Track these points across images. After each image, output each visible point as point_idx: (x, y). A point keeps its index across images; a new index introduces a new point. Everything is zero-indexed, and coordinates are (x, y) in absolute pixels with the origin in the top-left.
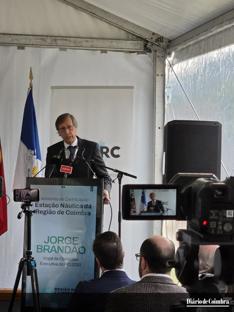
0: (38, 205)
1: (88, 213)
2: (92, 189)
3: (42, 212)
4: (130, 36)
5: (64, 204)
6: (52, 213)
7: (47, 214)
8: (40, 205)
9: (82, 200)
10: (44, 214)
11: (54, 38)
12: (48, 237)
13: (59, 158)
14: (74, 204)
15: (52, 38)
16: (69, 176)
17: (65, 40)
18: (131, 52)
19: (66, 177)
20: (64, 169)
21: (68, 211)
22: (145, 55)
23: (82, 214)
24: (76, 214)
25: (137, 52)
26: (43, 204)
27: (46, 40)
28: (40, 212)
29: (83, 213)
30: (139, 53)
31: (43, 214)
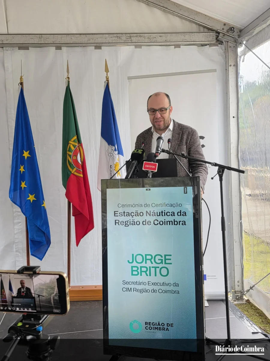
0: (117, 214)
1: (182, 222)
2: (186, 191)
3: (123, 223)
4: (202, 29)
5: (150, 211)
6: (136, 224)
7: (129, 225)
8: (119, 213)
9: (174, 205)
10: (126, 226)
11: (128, 35)
12: (133, 255)
13: (140, 153)
14: (163, 211)
15: (126, 36)
16: (154, 175)
17: (140, 36)
18: (202, 45)
19: (151, 177)
20: (148, 166)
21: (157, 221)
22: (217, 47)
23: (174, 224)
24: (167, 224)
25: (209, 45)
26: (124, 213)
27: (122, 37)
28: (121, 223)
29: (176, 223)
30: (210, 45)
31: (124, 225)
